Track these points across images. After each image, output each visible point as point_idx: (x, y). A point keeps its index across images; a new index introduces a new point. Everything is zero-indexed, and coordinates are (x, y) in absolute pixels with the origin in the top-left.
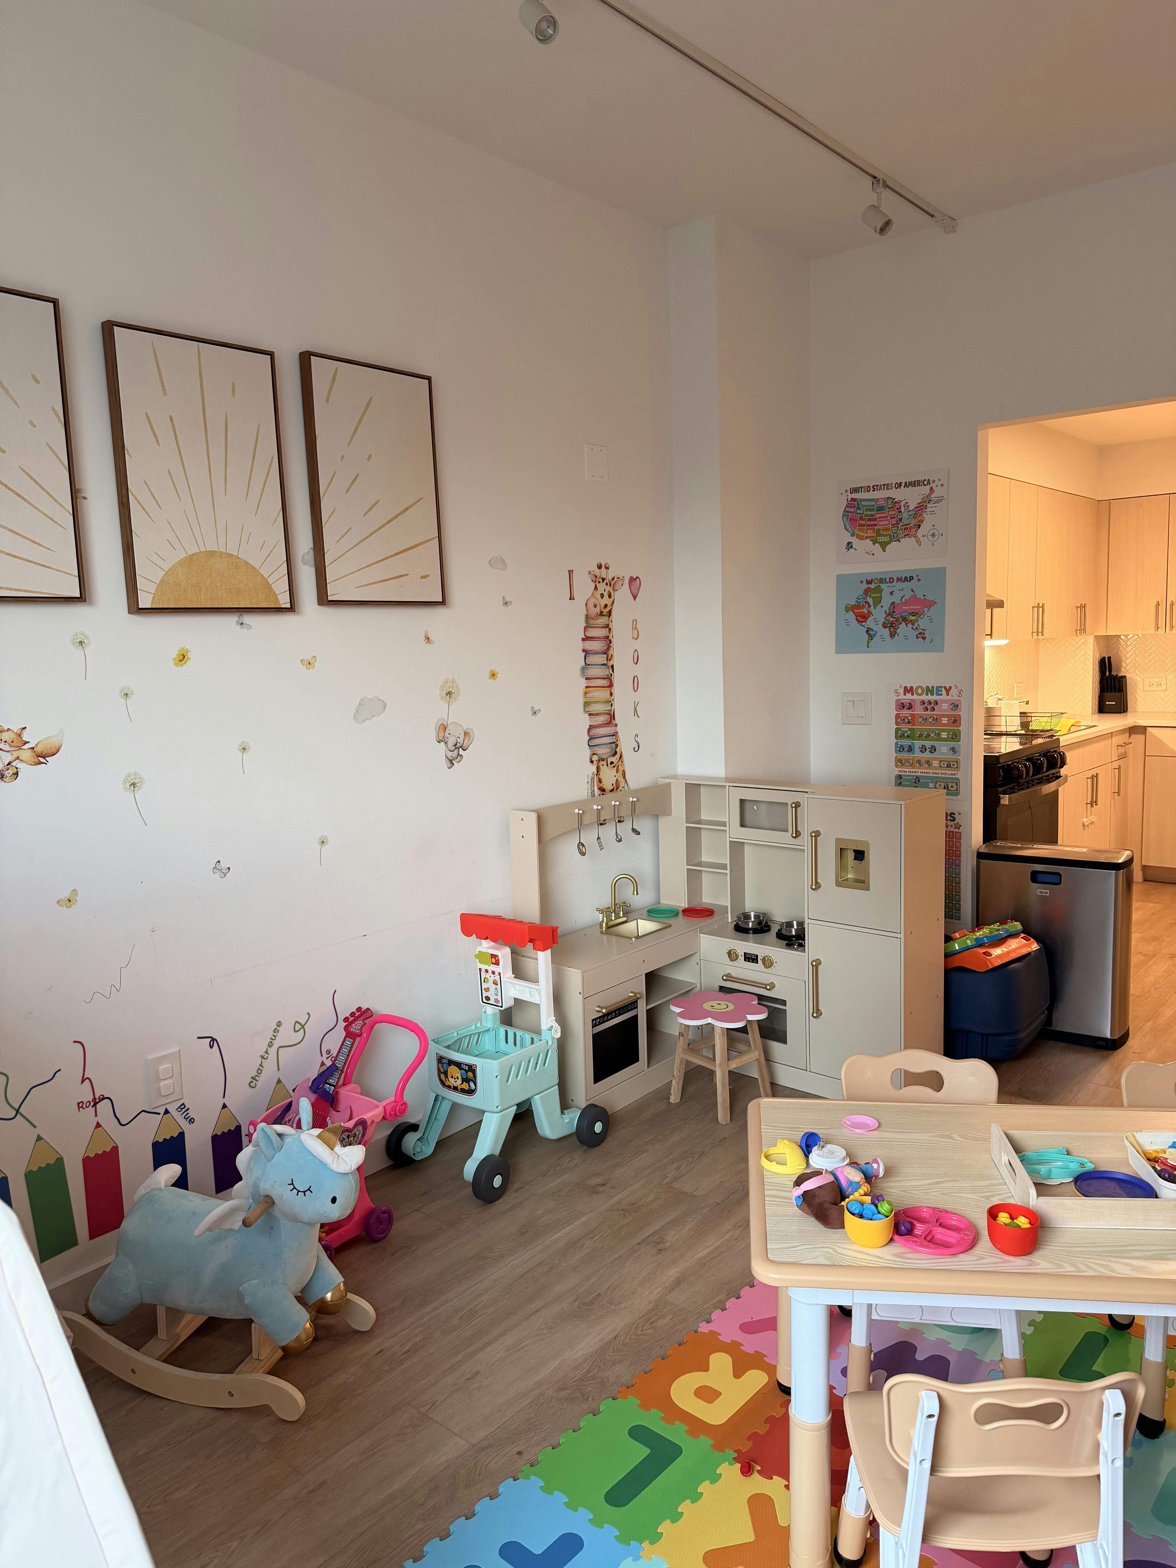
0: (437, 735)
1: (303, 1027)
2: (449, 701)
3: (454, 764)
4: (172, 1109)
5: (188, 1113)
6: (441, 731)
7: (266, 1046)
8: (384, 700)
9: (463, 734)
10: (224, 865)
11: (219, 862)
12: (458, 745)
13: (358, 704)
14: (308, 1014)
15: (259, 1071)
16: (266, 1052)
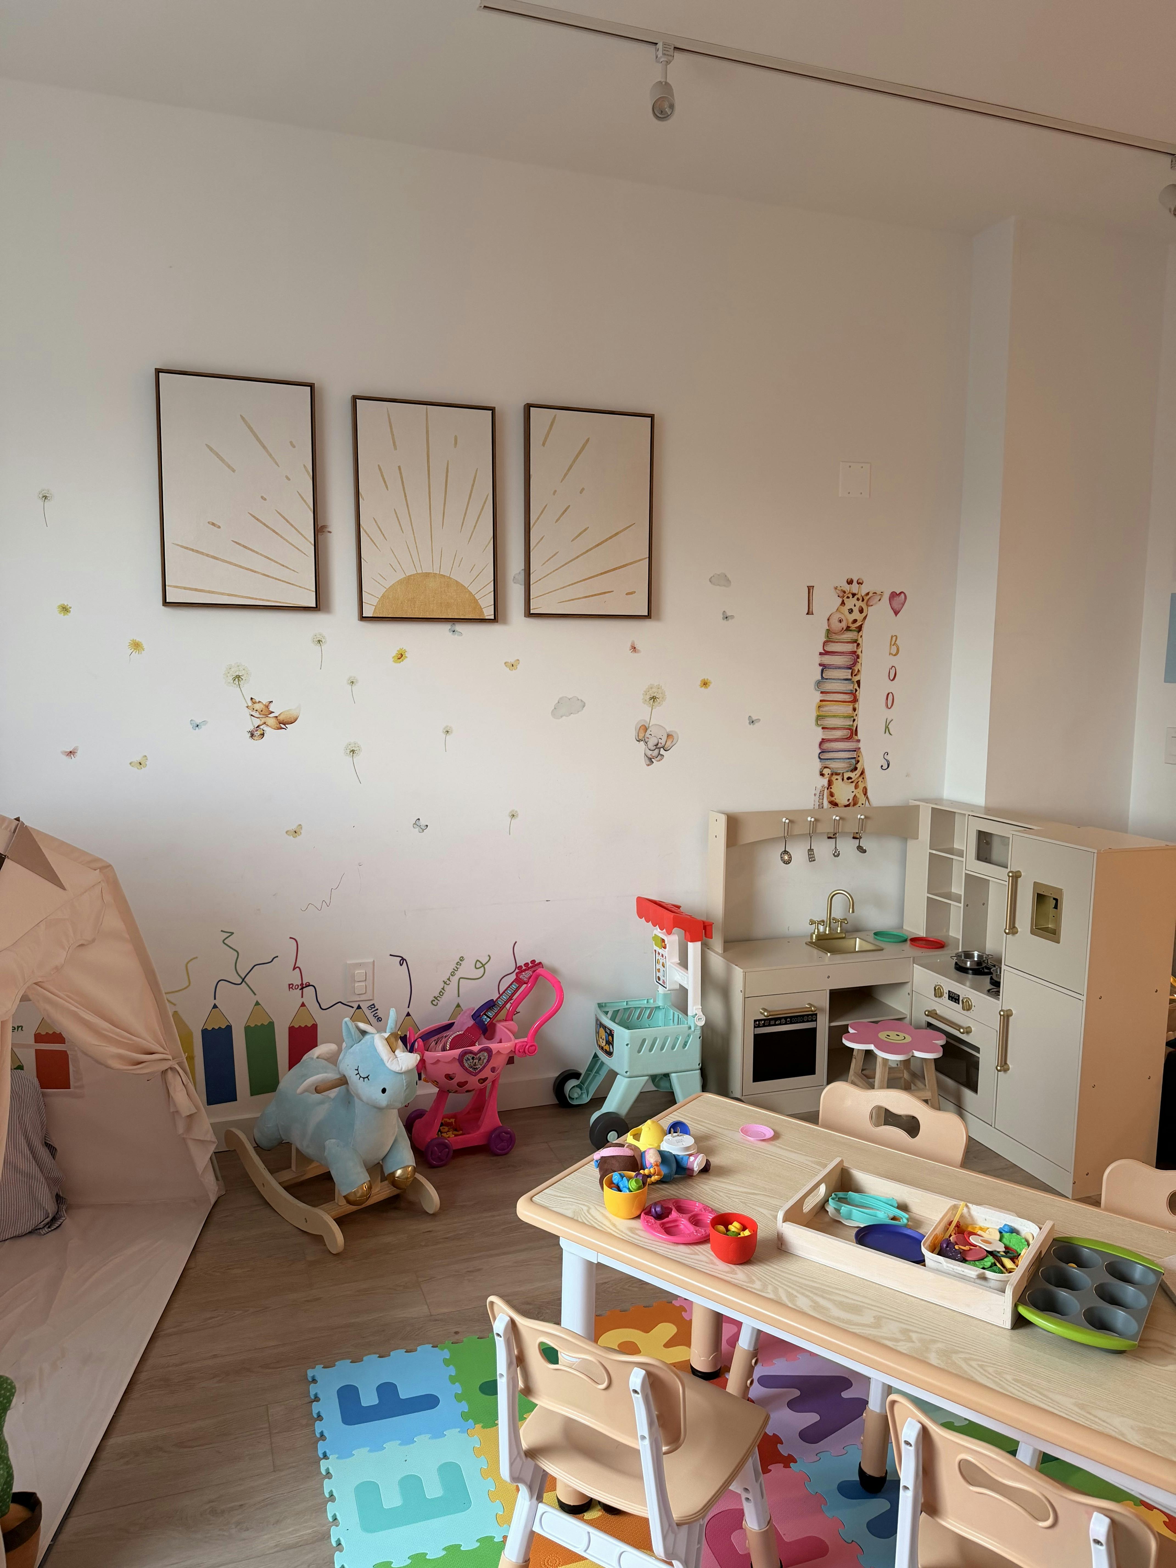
0: (637, 735)
1: (483, 966)
2: (653, 705)
3: (653, 762)
4: (364, 1006)
5: (377, 1013)
6: (642, 731)
7: (449, 974)
8: (583, 700)
9: (665, 736)
10: (423, 822)
11: (419, 819)
12: (659, 745)
13: (557, 702)
14: (489, 956)
15: (441, 993)
16: (449, 979)
